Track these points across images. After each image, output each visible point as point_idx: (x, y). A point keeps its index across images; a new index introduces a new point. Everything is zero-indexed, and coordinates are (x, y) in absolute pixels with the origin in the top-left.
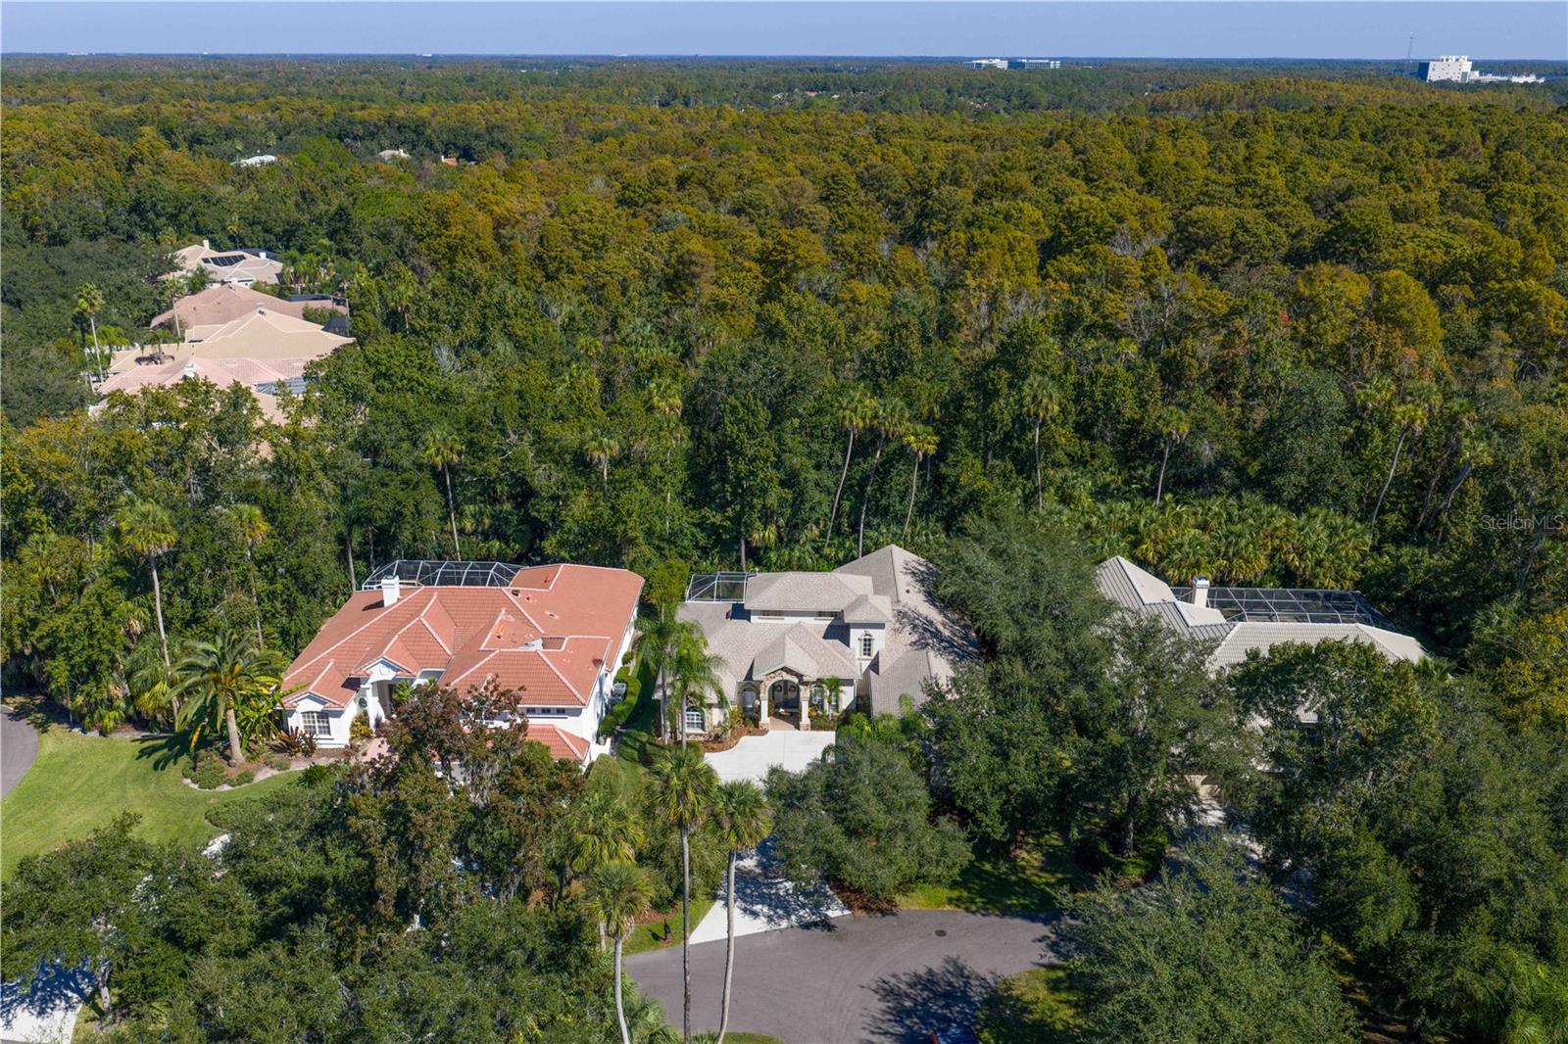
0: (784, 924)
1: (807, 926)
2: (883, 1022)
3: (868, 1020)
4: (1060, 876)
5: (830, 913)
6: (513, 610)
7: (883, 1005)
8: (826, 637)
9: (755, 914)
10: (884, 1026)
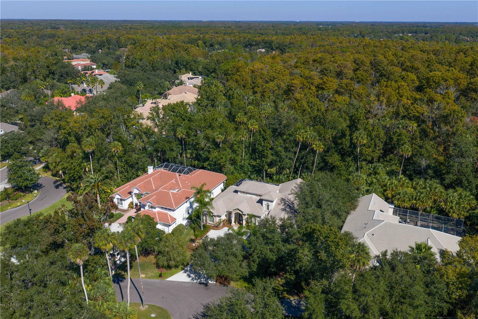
0: (195, 281)
1: (200, 283)
2: (199, 315)
3: (195, 313)
4: (285, 288)
5: (210, 282)
6: (176, 180)
7: (203, 311)
8: (257, 202)
9: (190, 276)
10: (198, 316)
